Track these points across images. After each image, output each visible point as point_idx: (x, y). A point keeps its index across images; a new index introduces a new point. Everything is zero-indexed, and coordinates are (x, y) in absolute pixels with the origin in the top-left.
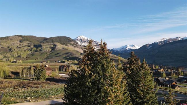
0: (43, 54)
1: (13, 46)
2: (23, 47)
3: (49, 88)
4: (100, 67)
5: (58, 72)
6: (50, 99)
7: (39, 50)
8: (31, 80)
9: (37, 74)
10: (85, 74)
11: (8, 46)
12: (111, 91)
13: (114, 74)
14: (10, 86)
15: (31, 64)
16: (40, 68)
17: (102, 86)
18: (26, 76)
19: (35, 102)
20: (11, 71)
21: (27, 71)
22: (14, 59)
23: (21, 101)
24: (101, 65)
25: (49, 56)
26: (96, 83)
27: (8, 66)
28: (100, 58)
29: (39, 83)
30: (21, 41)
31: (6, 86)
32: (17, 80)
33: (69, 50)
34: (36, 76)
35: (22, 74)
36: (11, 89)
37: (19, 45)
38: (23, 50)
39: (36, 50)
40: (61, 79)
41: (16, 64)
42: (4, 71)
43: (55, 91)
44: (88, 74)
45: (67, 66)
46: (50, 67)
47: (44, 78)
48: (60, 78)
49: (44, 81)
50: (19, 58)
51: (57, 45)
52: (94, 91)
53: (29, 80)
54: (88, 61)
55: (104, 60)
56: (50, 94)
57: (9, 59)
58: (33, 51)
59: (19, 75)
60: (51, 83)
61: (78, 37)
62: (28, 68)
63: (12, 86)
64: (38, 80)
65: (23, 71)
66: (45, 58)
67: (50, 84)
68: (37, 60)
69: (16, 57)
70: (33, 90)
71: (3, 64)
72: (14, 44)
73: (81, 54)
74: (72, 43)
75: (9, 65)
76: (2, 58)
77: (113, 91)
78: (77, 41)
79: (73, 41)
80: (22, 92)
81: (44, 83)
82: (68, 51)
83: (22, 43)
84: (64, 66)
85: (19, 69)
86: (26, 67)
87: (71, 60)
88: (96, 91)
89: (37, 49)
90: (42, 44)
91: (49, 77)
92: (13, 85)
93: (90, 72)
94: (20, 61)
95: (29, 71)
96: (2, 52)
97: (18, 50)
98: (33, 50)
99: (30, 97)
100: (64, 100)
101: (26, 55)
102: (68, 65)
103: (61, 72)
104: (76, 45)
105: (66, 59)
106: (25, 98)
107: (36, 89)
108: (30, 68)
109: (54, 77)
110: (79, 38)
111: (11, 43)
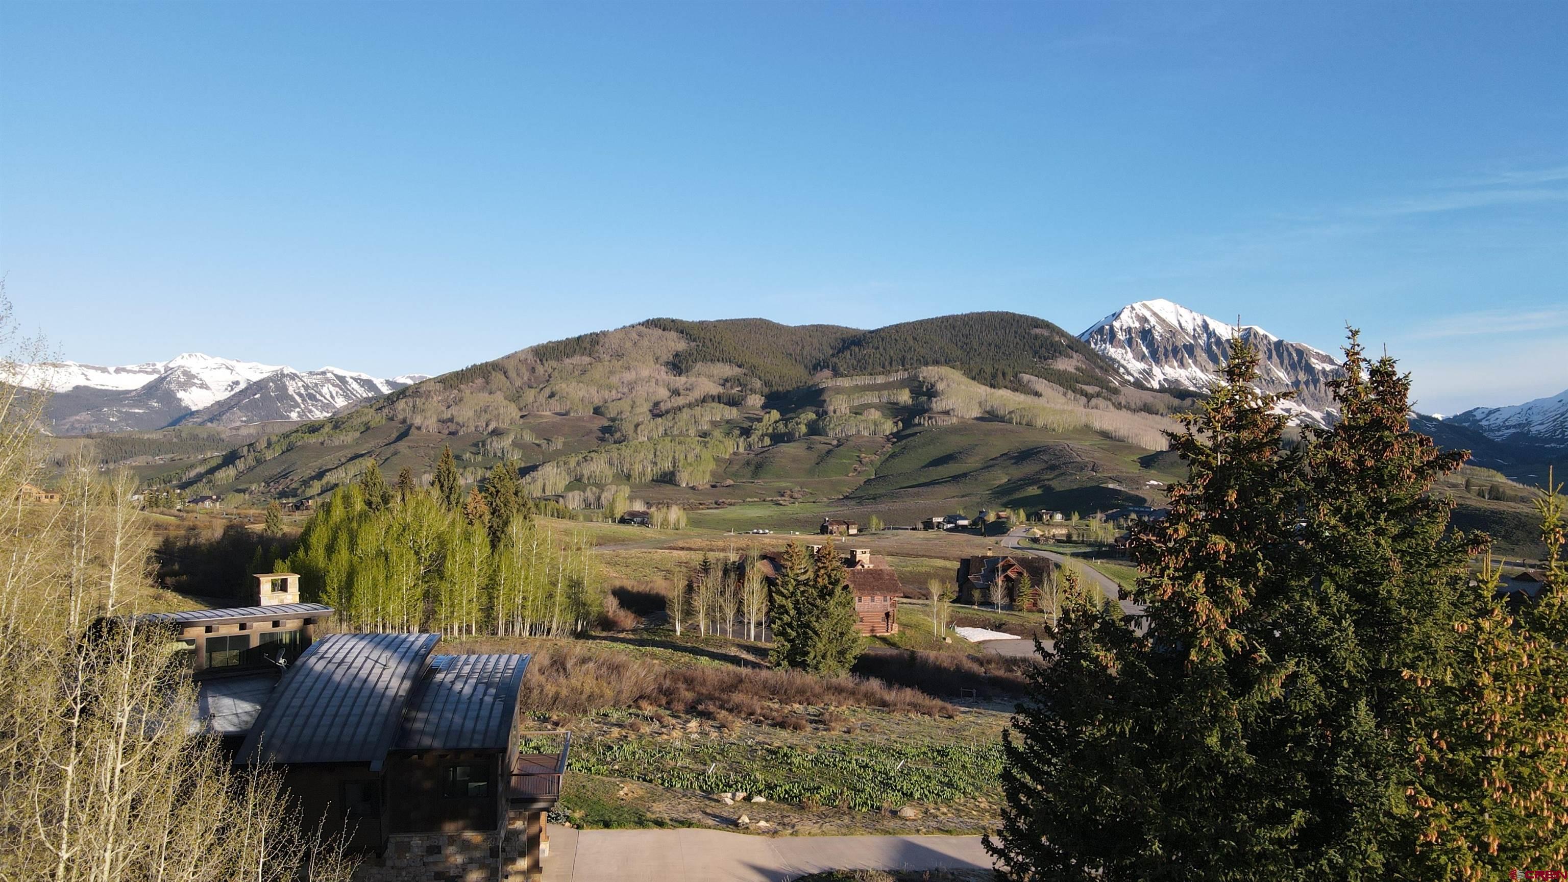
0: (832, 461)
1: (625, 405)
2: (690, 406)
3: (879, 739)
4: (1344, 595)
5: (946, 608)
6: (892, 824)
7: (803, 429)
8: (747, 663)
9: (786, 618)
10: (1193, 656)
11: (597, 401)
12: (1463, 843)
13: (1496, 677)
14: (609, 693)
15: (743, 541)
16: (810, 575)
17: (1363, 776)
18: (715, 631)
19: (775, 832)
20: (617, 584)
21: (722, 593)
22: (631, 499)
23: (681, 816)
24: (1346, 574)
25: (880, 478)
26: (1300, 741)
27: (594, 551)
28: (1338, 510)
29: (801, 691)
30: (677, 365)
31: (587, 690)
32: (654, 656)
33: (1040, 423)
34: (783, 633)
35: (689, 612)
36: (615, 716)
37: (663, 393)
38: (692, 432)
39: (781, 427)
40: (975, 667)
41: (649, 532)
42: (575, 585)
43: (929, 769)
44: (1221, 658)
45: (1023, 562)
46: (885, 567)
47: (842, 653)
48: (968, 665)
49: (844, 677)
50: (668, 489)
51: (940, 386)
52: (1280, 817)
53: (736, 661)
54: (1214, 538)
55: (1380, 532)
56: (886, 784)
57: (606, 496)
58: (761, 439)
59: (666, 619)
60: (891, 696)
61: (1116, 316)
62: (726, 572)
63: (624, 696)
64: (793, 664)
65: (690, 589)
66: (847, 490)
67: (884, 704)
68: (793, 509)
69: (647, 486)
70: (760, 738)
71: (567, 533)
72: (631, 386)
73: (1149, 461)
74: (1066, 365)
75: (602, 541)
76: (561, 487)
77: (1485, 846)
78: (1113, 352)
79: (1077, 345)
80: (687, 746)
81: (839, 690)
82: (1032, 439)
83: (683, 379)
84: (995, 560)
85: (668, 574)
86: (712, 556)
87: (1058, 517)
88: (1299, 817)
89: (786, 421)
90: (825, 379)
91: (878, 644)
92: (627, 686)
93: (1234, 638)
94: (675, 514)
95: (736, 594)
96: (560, 446)
97: (661, 430)
98: (760, 428)
99: (741, 795)
100: (1000, 853)
101: (712, 466)
102: (1030, 555)
103: (975, 610)
104: (1104, 385)
105: (1015, 505)
106: (708, 794)
107: (784, 734)
108: (739, 571)
109: (922, 652)
110: (1127, 320)
111: (615, 380)
